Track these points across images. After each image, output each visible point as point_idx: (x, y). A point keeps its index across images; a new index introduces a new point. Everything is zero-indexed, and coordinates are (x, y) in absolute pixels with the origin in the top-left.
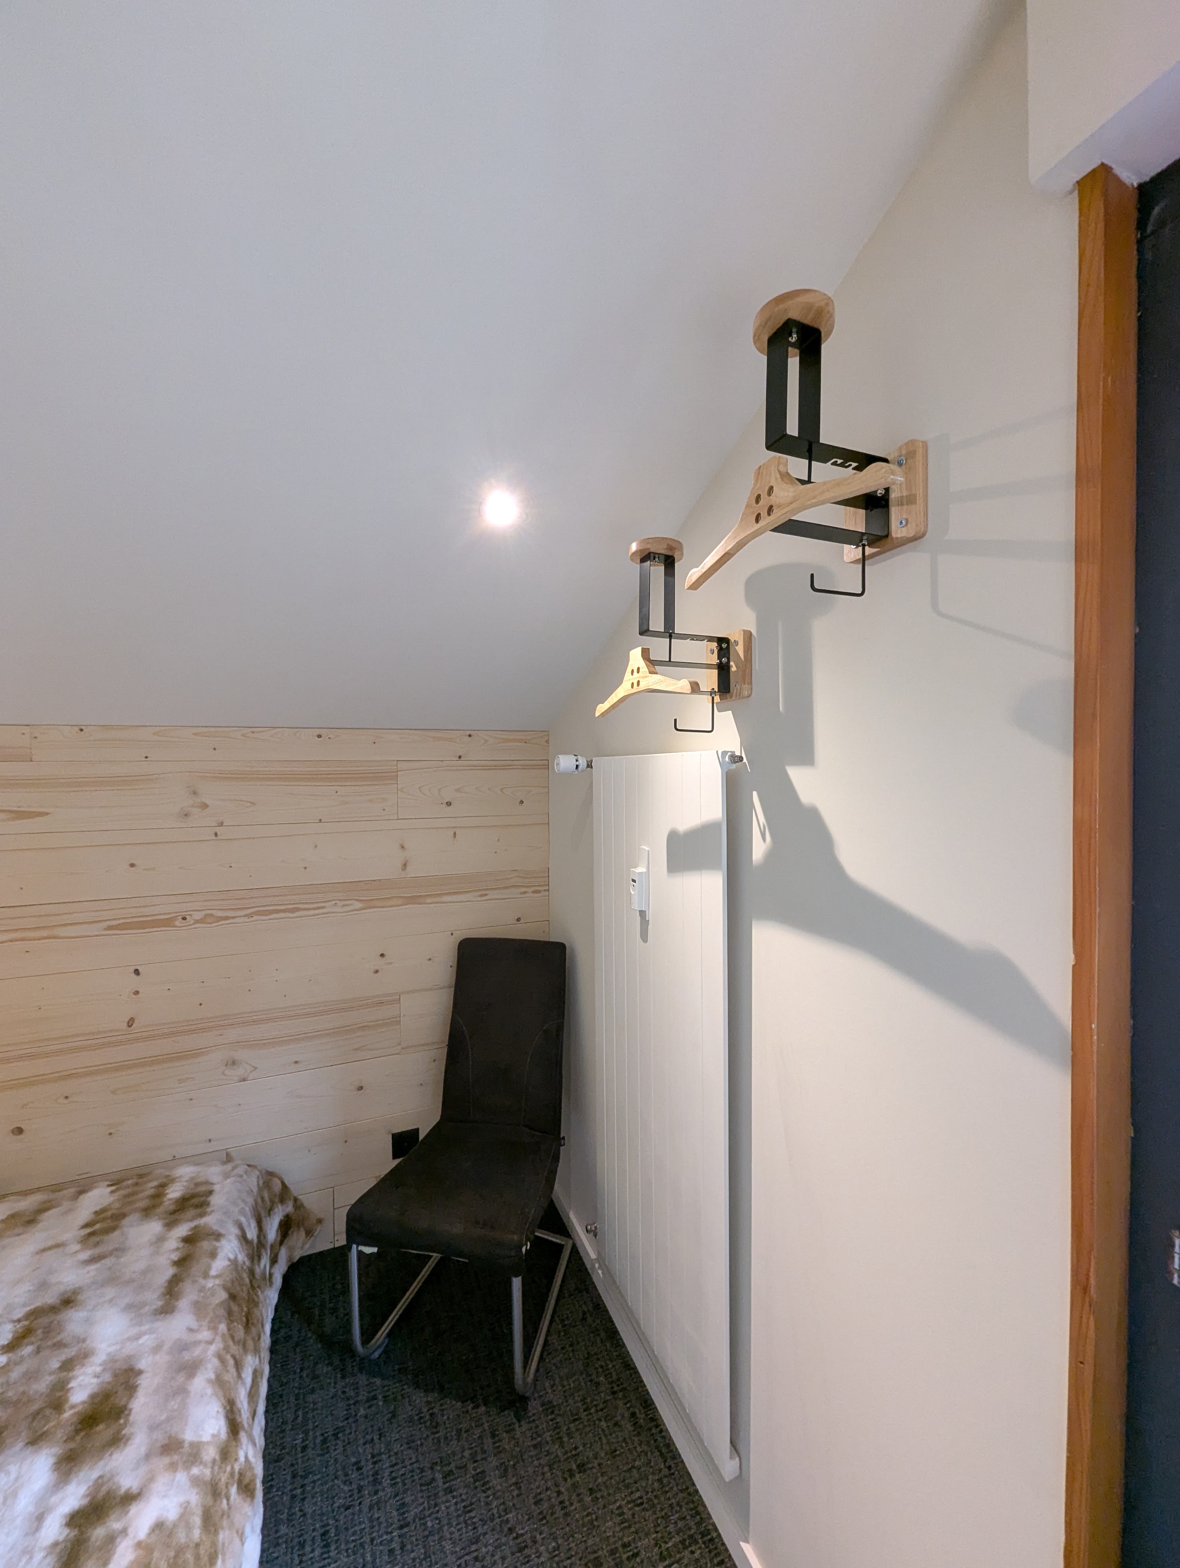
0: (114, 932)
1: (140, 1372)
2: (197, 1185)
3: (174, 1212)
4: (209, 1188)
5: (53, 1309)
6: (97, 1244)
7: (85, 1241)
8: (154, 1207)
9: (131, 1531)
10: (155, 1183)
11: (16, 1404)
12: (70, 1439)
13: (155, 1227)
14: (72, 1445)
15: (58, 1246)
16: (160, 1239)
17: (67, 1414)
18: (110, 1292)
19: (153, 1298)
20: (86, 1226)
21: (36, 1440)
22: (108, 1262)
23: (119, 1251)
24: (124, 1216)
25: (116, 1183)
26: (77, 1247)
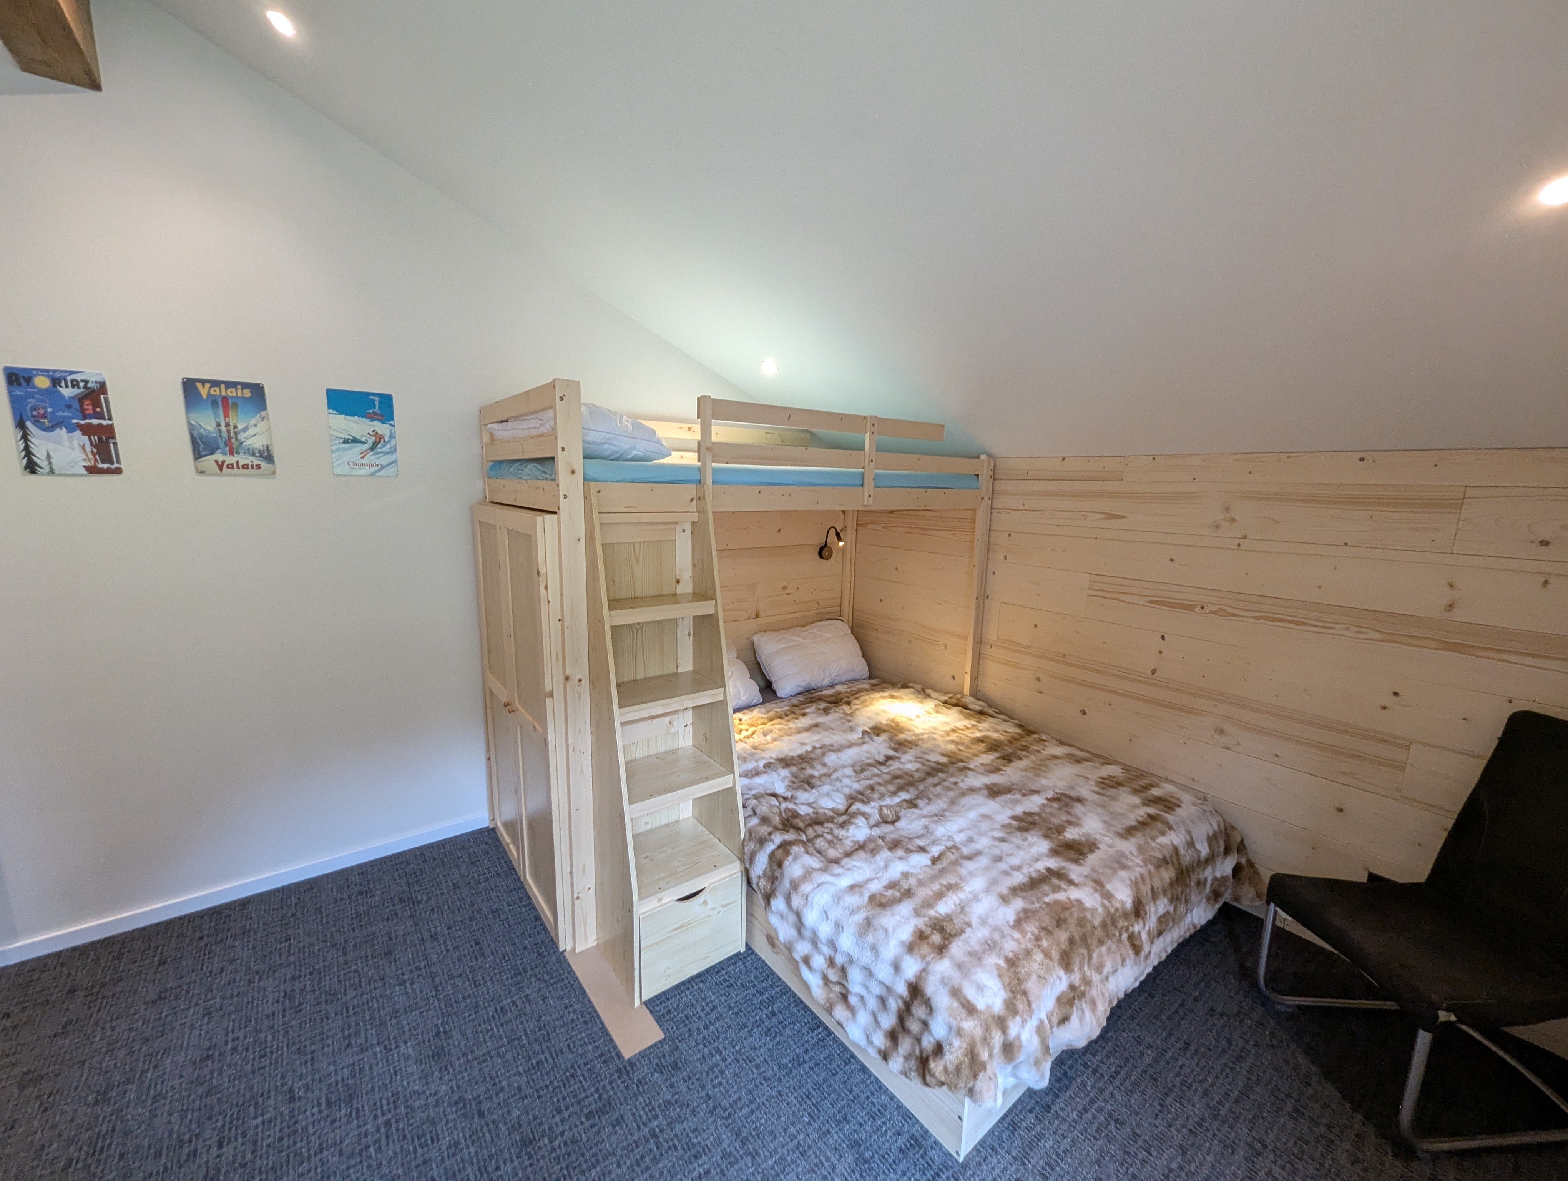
0: (1153, 605)
1: (1098, 848)
2: (1172, 797)
3: (1150, 801)
4: (1179, 803)
5: (1071, 798)
6: (1103, 788)
7: (1098, 783)
8: (1141, 792)
9: (1068, 892)
10: (1147, 782)
11: (1044, 820)
12: (1059, 846)
13: (1136, 800)
14: (1058, 848)
15: (1086, 778)
16: (1136, 807)
17: (1061, 837)
18: (1099, 810)
19: (1119, 827)
20: (1101, 778)
21: (1046, 836)
22: (1105, 799)
23: (1113, 798)
24: (1123, 785)
25: (1126, 769)
26: (1093, 783)
